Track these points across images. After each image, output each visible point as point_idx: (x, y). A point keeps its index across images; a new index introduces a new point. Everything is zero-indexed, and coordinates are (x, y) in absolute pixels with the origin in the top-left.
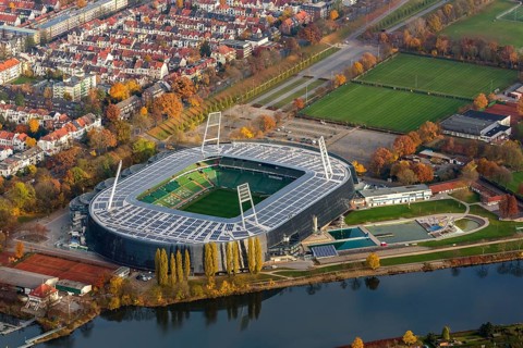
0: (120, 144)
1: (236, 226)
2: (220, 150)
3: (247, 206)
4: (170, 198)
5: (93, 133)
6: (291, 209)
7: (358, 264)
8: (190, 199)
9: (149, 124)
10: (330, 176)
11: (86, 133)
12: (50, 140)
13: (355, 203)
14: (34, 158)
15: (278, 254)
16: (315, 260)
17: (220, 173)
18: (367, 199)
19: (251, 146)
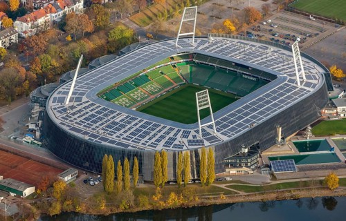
0: (97, 30)
1: (193, 133)
2: (195, 45)
3: (205, 113)
4: (137, 93)
5: (72, 16)
6: (254, 117)
7: (315, 183)
8: (158, 95)
9: (131, 10)
10: (301, 82)
11: (65, 15)
12: (26, 21)
13: (326, 112)
14: (7, 40)
15: (234, 166)
16: (272, 175)
17: (194, 69)
18: (339, 109)
19: (229, 42)
